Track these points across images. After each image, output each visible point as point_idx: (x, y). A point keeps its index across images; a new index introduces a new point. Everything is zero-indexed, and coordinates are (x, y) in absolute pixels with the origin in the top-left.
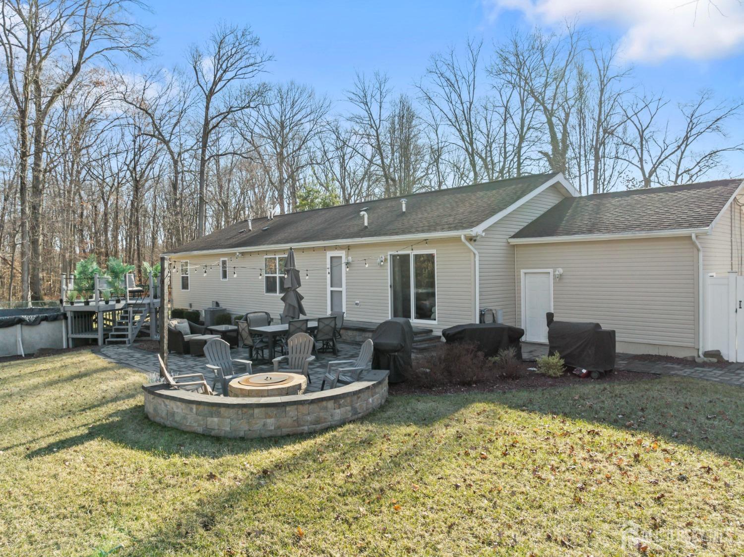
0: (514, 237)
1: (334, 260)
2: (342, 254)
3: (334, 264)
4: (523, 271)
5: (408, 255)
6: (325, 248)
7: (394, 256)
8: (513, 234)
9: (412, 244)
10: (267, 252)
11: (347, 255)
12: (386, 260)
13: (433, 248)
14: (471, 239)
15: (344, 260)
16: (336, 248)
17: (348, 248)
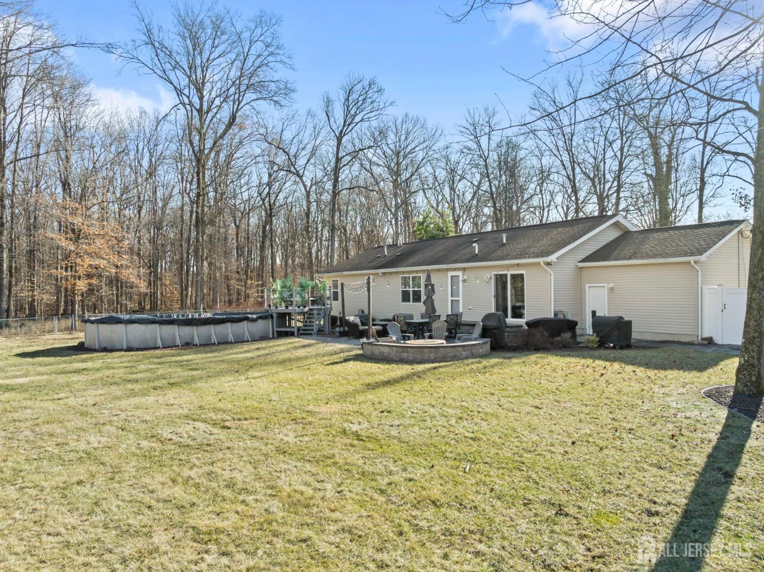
0: (580, 262)
1: (454, 278)
2: (460, 273)
3: (454, 281)
4: (587, 285)
5: (506, 275)
6: (447, 270)
7: (497, 275)
8: (580, 260)
9: (509, 267)
10: (403, 272)
11: (463, 275)
12: (491, 278)
13: (523, 270)
14: (548, 264)
15: (461, 278)
16: (456, 269)
17: (464, 269)
